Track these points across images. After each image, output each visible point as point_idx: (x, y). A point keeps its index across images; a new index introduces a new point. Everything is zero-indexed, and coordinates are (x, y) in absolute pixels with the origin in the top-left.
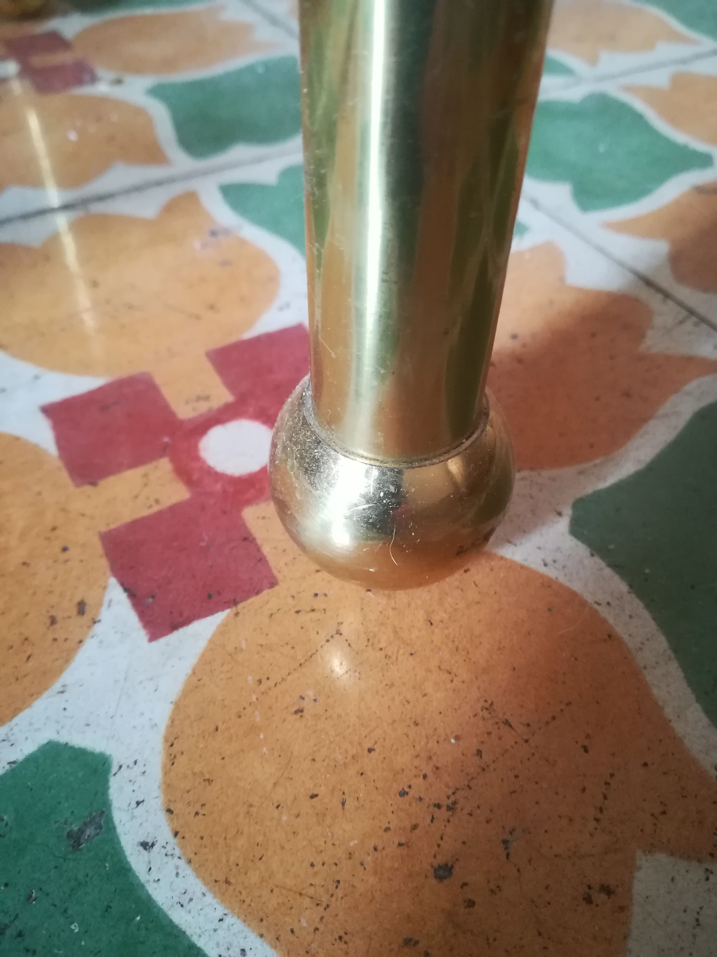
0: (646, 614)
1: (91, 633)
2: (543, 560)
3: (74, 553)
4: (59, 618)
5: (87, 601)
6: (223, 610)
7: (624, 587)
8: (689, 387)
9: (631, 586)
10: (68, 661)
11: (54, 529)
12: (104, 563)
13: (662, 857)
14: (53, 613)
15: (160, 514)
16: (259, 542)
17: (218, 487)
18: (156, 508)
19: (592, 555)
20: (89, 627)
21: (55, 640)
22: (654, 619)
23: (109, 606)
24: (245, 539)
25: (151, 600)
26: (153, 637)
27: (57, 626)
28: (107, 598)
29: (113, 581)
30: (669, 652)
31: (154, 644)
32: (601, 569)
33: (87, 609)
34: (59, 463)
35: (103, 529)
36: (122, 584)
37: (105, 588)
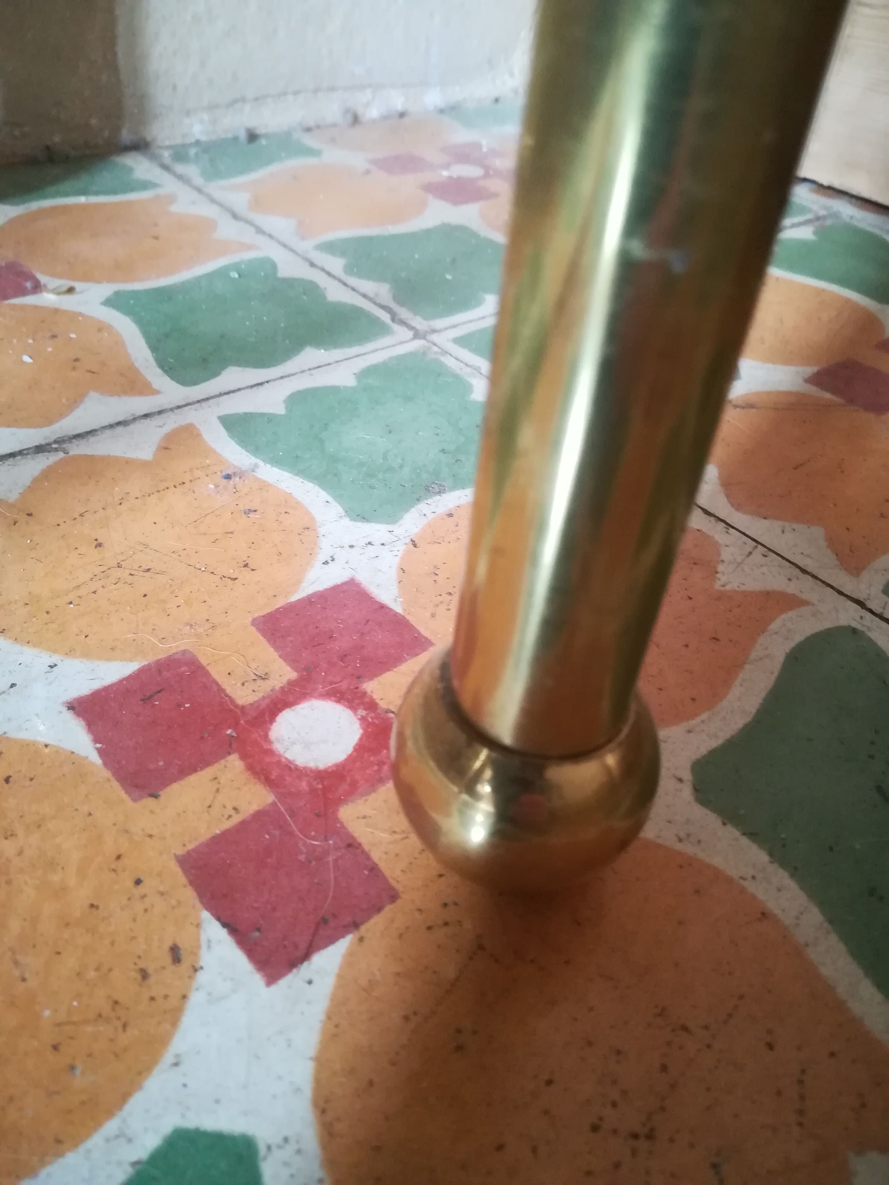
0: (792, 885)
1: (195, 985)
2: (677, 836)
3: (150, 885)
4: (150, 971)
5: (180, 945)
6: (343, 936)
7: (763, 857)
8: (775, 625)
9: (771, 854)
10: (175, 1023)
11: (119, 857)
12: (189, 895)
13: (873, 1156)
14: (142, 964)
15: (243, 824)
16: (366, 847)
17: (304, 785)
18: (237, 819)
19: (724, 824)
20: (191, 977)
21: (152, 999)
22: (802, 888)
23: (209, 947)
24: (349, 845)
25: (257, 934)
26: (271, 979)
27: (152, 980)
28: (203, 938)
29: (206, 915)
30: (826, 925)
31: (274, 988)
32: (736, 839)
33: (183, 954)
34: (106, 774)
35: (180, 851)
36: (218, 919)
37: (198, 925)
